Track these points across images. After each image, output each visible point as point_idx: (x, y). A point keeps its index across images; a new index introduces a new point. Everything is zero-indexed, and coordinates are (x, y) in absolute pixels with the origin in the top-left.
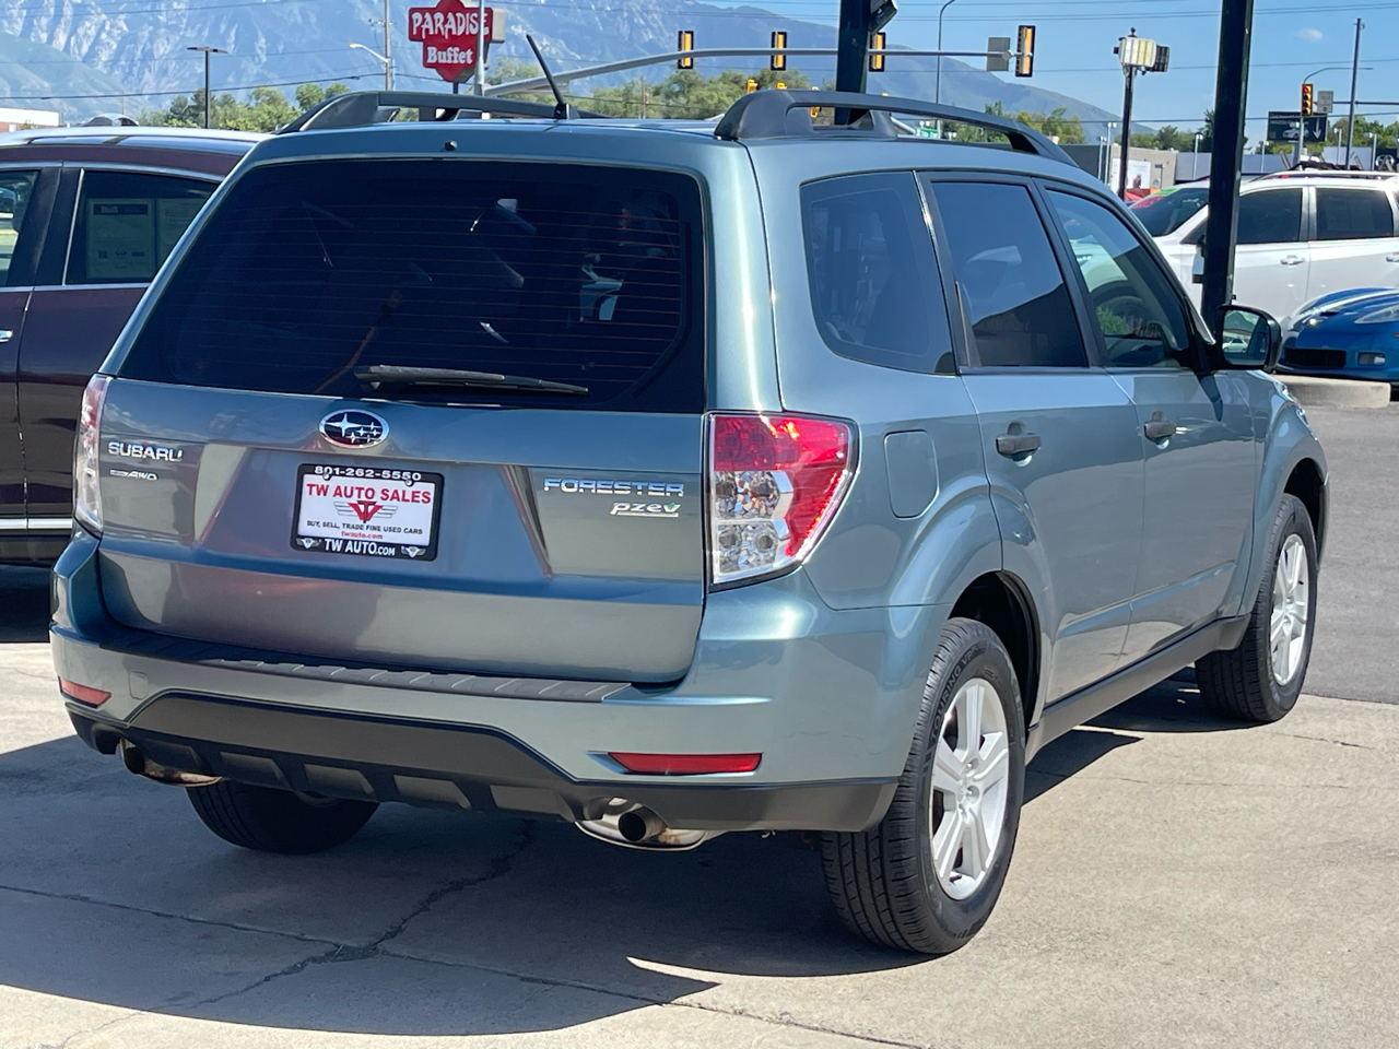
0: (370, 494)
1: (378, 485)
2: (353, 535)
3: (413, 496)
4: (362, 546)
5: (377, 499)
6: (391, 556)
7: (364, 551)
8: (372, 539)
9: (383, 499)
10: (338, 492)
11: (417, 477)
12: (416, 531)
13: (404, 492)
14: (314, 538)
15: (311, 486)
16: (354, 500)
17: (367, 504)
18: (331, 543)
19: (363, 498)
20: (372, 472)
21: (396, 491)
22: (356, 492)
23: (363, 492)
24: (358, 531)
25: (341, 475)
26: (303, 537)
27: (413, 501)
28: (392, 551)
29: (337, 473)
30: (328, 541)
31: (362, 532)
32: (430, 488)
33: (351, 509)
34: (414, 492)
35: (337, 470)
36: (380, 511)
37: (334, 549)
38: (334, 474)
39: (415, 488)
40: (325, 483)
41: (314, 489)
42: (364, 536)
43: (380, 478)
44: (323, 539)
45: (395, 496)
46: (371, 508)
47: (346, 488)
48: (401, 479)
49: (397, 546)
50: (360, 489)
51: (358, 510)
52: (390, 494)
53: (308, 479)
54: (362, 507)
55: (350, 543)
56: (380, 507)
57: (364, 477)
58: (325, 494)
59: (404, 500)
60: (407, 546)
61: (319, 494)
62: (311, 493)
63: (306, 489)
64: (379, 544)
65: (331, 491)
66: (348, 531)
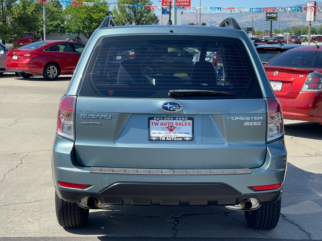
0: (172, 124)
1: (174, 122)
2: (168, 135)
3: (185, 124)
4: (172, 138)
5: (174, 125)
6: (181, 140)
7: (172, 140)
8: (174, 136)
9: (176, 125)
10: (162, 124)
11: (186, 119)
12: (187, 133)
13: (182, 123)
14: (156, 137)
15: (153, 123)
16: (167, 126)
17: (171, 127)
18: (161, 138)
19: (170, 125)
20: (173, 118)
21: (180, 123)
22: (167, 124)
23: (170, 124)
24: (170, 134)
25: (162, 119)
26: (152, 137)
27: (185, 125)
28: (181, 139)
29: (161, 119)
30: (160, 138)
31: (171, 134)
32: (191, 121)
33: (166, 128)
34: (185, 123)
35: (161, 118)
36: (176, 128)
37: (163, 140)
38: (160, 119)
39: (185, 122)
40: (157, 122)
41: (154, 124)
42: (171, 135)
43: (175, 120)
44: (159, 137)
45: (180, 124)
46: (172, 128)
47: (164, 123)
48: (182, 120)
49: (183, 138)
50: (168, 123)
51: (169, 129)
52: (178, 124)
53: (151, 121)
54: (170, 128)
55: (168, 138)
56: (176, 127)
57: (170, 120)
58: (157, 125)
59: (183, 125)
60: (186, 137)
61: (155, 125)
62: (153, 125)
63: (151, 124)
64: (177, 137)
65: (159, 124)
66: (166, 134)
